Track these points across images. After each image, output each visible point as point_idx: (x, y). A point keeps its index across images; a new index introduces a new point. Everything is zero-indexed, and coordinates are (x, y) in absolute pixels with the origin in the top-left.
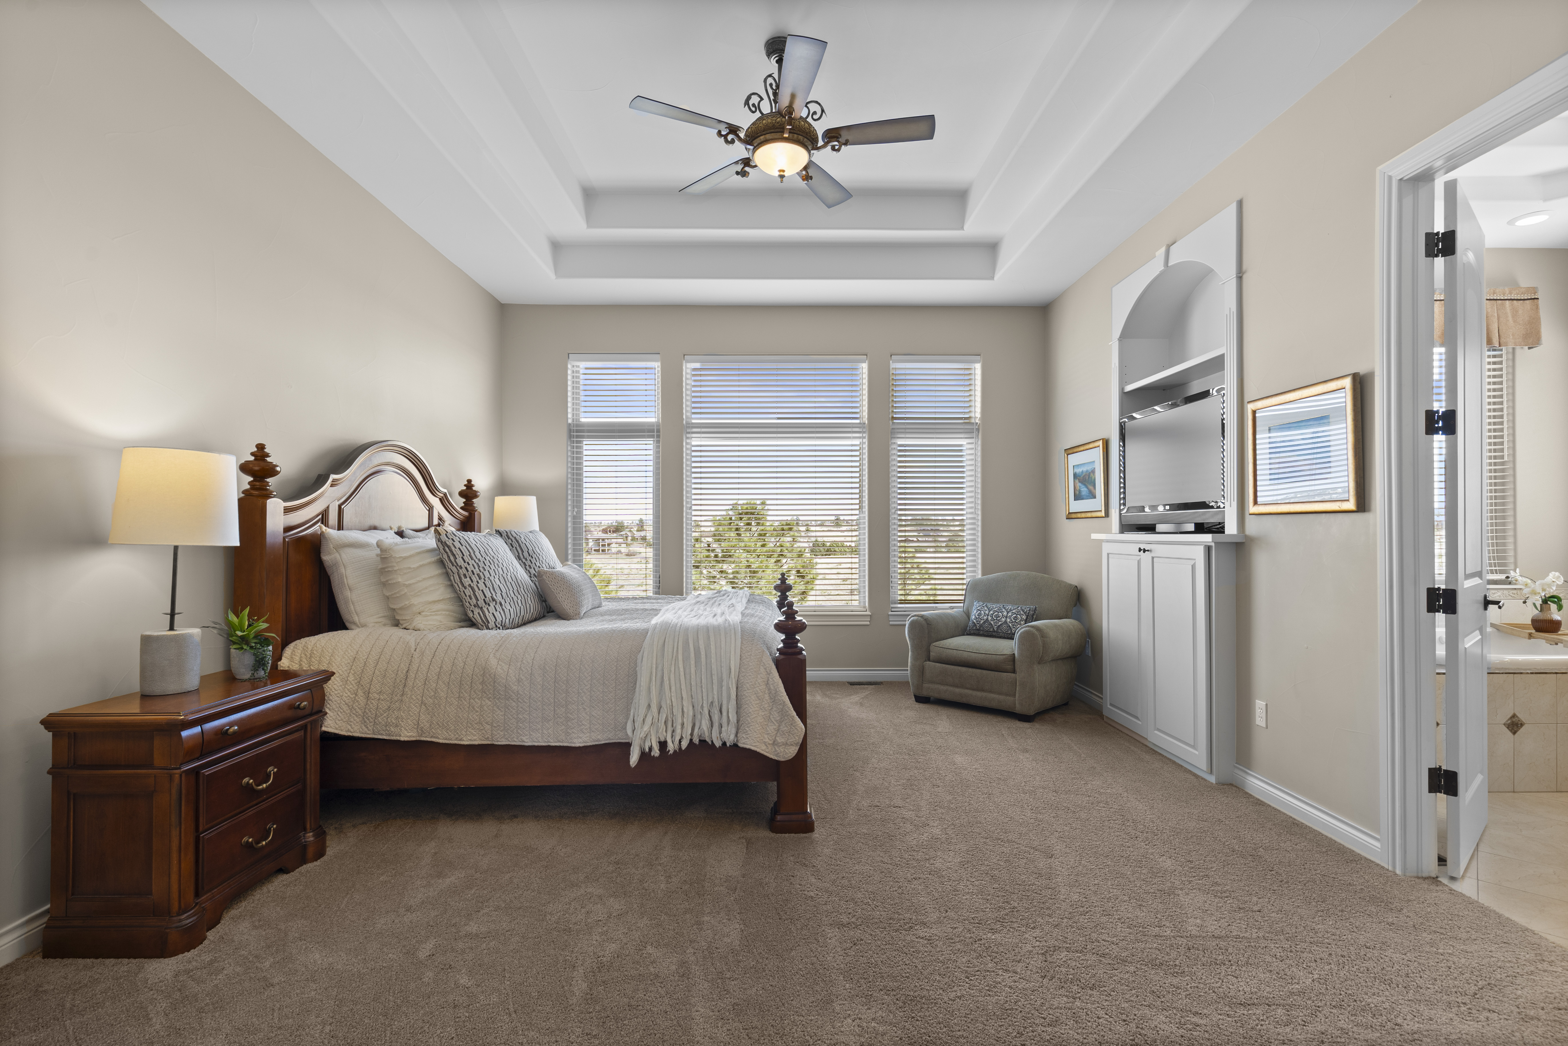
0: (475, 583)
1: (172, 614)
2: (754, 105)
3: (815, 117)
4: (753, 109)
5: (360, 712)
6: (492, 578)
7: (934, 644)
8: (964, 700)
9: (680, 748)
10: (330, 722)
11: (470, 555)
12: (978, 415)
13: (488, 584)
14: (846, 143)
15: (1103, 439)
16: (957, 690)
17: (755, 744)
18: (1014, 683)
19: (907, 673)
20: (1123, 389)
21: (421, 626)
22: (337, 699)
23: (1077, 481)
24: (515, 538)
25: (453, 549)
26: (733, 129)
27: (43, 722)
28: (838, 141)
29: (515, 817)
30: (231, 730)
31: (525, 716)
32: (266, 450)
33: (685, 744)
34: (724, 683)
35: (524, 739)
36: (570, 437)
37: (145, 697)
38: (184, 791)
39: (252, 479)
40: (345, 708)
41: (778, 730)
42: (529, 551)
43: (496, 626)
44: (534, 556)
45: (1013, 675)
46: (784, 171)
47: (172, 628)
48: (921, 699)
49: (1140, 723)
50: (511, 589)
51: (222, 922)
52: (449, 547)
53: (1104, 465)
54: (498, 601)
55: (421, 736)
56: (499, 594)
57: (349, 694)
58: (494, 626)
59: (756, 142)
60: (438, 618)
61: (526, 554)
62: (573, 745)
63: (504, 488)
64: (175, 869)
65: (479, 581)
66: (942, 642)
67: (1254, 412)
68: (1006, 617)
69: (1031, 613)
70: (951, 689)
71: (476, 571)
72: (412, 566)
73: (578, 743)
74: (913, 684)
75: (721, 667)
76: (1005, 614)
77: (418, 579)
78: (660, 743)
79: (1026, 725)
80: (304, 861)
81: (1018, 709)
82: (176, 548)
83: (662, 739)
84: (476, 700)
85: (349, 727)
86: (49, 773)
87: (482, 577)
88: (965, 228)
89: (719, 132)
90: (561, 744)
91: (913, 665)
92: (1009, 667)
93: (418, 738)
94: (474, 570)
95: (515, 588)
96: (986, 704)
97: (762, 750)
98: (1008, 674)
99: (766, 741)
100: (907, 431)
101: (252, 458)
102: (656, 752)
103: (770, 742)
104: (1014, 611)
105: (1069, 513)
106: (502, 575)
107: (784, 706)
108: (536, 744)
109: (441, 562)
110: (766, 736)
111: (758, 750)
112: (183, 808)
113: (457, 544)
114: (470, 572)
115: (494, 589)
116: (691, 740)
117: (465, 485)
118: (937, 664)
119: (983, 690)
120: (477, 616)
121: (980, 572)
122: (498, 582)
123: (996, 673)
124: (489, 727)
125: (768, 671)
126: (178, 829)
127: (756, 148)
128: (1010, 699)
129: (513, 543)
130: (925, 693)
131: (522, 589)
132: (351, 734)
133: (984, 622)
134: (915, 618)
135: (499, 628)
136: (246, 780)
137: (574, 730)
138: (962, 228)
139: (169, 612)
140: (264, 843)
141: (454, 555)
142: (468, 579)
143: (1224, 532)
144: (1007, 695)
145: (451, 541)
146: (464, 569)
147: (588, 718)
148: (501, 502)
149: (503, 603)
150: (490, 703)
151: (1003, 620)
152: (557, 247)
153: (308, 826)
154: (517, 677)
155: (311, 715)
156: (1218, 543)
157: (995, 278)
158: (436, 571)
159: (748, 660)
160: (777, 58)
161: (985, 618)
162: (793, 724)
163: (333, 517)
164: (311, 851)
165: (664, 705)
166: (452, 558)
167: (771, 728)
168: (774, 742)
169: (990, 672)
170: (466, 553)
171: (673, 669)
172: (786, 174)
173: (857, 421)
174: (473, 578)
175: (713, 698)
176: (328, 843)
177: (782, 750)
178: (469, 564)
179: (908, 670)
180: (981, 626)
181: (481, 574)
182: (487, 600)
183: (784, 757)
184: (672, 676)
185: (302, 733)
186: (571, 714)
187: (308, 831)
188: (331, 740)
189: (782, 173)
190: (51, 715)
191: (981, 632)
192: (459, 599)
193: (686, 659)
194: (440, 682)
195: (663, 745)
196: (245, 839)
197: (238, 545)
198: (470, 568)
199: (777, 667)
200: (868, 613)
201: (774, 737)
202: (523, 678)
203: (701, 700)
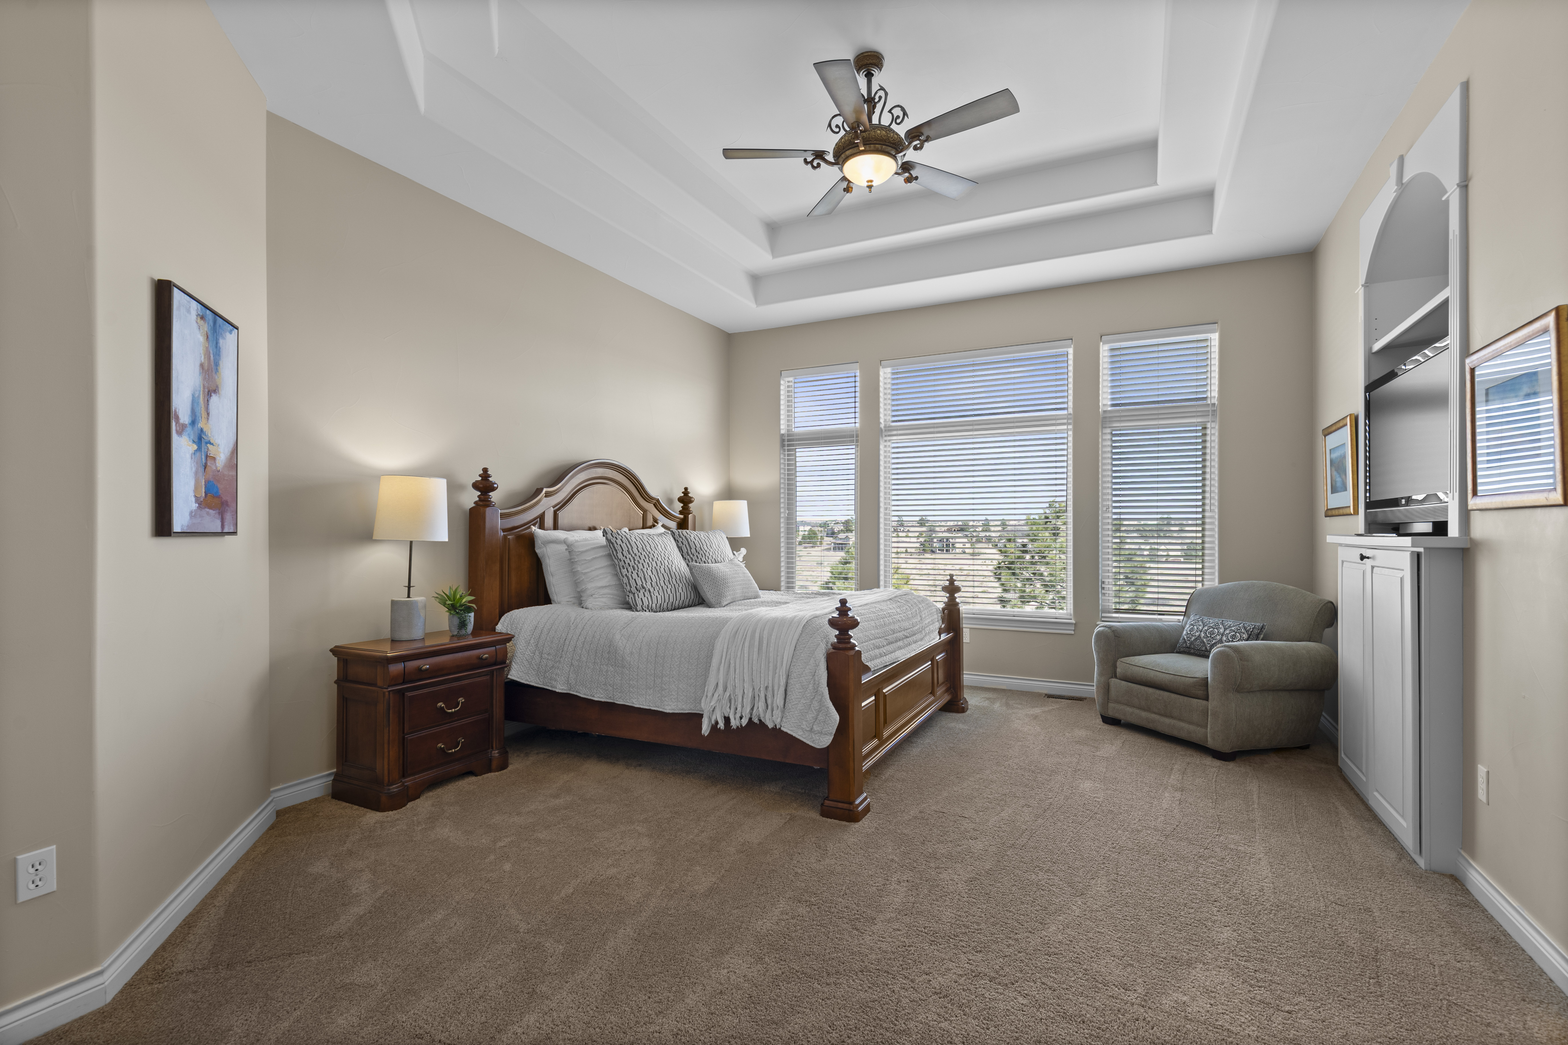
0: (630, 573)
1: (409, 587)
2: (837, 126)
3: (898, 121)
4: (837, 130)
5: (536, 667)
6: (645, 570)
7: (1122, 659)
8: (1150, 726)
9: (741, 726)
10: (514, 672)
11: (628, 551)
12: (1215, 394)
13: (641, 574)
14: (928, 139)
15: (1350, 415)
16: (1144, 714)
17: (791, 729)
18: (1205, 713)
19: (1091, 689)
20: (1371, 349)
21: (590, 606)
22: (521, 656)
23: (1333, 469)
24: (685, 537)
25: (616, 545)
26: (819, 155)
27: (331, 650)
28: (919, 140)
29: (640, 765)
30: (424, 668)
31: (634, 682)
32: (489, 473)
33: (744, 722)
34: (778, 671)
35: (634, 701)
36: (783, 446)
37: (393, 641)
38: (391, 705)
39: (480, 493)
40: (526, 663)
41: (816, 718)
42: (697, 548)
43: (643, 609)
44: (701, 552)
45: (1204, 702)
46: (871, 181)
47: (409, 597)
48: (1110, 721)
49: (1364, 779)
50: (662, 579)
51: (421, 798)
52: (612, 544)
53: (1352, 448)
54: (647, 589)
55: (570, 690)
56: (649, 583)
57: (529, 653)
58: (641, 609)
59: (841, 160)
60: (604, 600)
61: (693, 550)
62: (665, 711)
63: (729, 493)
64: (386, 755)
65: (633, 572)
66: (1131, 658)
67: (1473, 371)
68: (1222, 635)
69: (1256, 631)
70: (1137, 711)
71: (632, 563)
72: (587, 559)
73: (668, 710)
74: (1098, 702)
75: (777, 656)
76: (1222, 631)
77: (592, 569)
78: (725, 717)
79: (1218, 763)
80: (489, 770)
81: (1211, 743)
82: (411, 542)
83: (727, 716)
84: (604, 666)
85: (528, 678)
86: (335, 682)
87: (636, 568)
88: (1159, 181)
89: (805, 160)
90: (658, 709)
91: (1098, 681)
92: (1200, 693)
93: (568, 692)
94: (630, 563)
95: (667, 578)
96: (1175, 733)
97: (799, 735)
98: (1199, 701)
99: (804, 727)
100: (1122, 419)
101: (480, 479)
102: (721, 725)
103: (808, 729)
104: (1233, 629)
105: (1328, 510)
106: (655, 567)
107: (822, 696)
108: (642, 707)
109: (609, 556)
110: (804, 723)
111: (794, 735)
112: (391, 715)
113: (619, 542)
114: (627, 564)
115: (645, 579)
116: (750, 719)
117: (683, 493)
118: (1123, 682)
119: (1172, 717)
120: (630, 601)
121: (1217, 580)
122: (650, 573)
123: (1186, 698)
124: (611, 688)
125: (817, 663)
126: (388, 729)
127: (843, 165)
128: (1203, 730)
129: (684, 541)
130: (1111, 713)
131: (674, 580)
132: (528, 683)
133: (1196, 639)
134: (1102, 628)
135: (645, 611)
136: (439, 704)
137: (666, 699)
138: (1155, 183)
139: (407, 585)
140: (453, 750)
141: (616, 550)
142: (626, 569)
143: (1446, 535)
144: (1198, 725)
145: (615, 539)
146: (623, 562)
147: (676, 689)
148: (720, 506)
149: (652, 590)
150: (612, 669)
151: (1218, 637)
152: (756, 279)
153: (494, 746)
154: (631, 649)
155: (495, 664)
156: (1429, 548)
157: (1214, 231)
158: (605, 562)
159: (801, 651)
160: (865, 73)
161: (1197, 634)
162: (827, 714)
163: (549, 520)
164: (494, 764)
165: (728, 686)
166: (615, 553)
167: (810, 716)
168: (812, 729)
169: (1179, 696)
170: (625, 549)
171: (739, 654)
172: (874, 184)
173: (1065, 412)
174: (629, 569)
175: (768, 683)
176: (510, 761)
177: (818, 738)
178: (626, 558)
179: (1093, 686)
180: (1192, 643)
181: (635, 566)
182: (638, 587)
183: (819, 745)
184: (738, 660)
185: (488, 677)
186: (665, 684)
187: (494, 749)
188: (515, 687)
189: (870, 184)
190: (336, 647)
191: (1192, 651)
192: (621, 586)
193: (751, 646)
194: (584, 650)
195: (727, 720)
196: (439, 745)
197: (447, 540)
198: (627, 561)
199: (827, 661)
200: (1073, 621)
201: (811, 725)
202: (634, 651)
203: (759, 684)
